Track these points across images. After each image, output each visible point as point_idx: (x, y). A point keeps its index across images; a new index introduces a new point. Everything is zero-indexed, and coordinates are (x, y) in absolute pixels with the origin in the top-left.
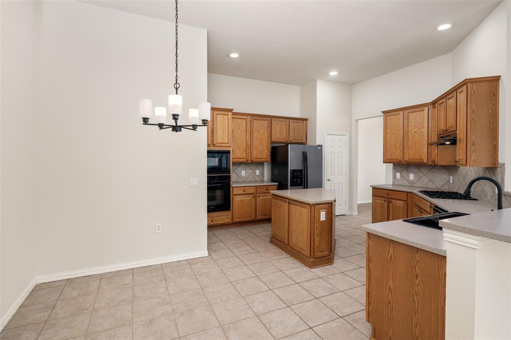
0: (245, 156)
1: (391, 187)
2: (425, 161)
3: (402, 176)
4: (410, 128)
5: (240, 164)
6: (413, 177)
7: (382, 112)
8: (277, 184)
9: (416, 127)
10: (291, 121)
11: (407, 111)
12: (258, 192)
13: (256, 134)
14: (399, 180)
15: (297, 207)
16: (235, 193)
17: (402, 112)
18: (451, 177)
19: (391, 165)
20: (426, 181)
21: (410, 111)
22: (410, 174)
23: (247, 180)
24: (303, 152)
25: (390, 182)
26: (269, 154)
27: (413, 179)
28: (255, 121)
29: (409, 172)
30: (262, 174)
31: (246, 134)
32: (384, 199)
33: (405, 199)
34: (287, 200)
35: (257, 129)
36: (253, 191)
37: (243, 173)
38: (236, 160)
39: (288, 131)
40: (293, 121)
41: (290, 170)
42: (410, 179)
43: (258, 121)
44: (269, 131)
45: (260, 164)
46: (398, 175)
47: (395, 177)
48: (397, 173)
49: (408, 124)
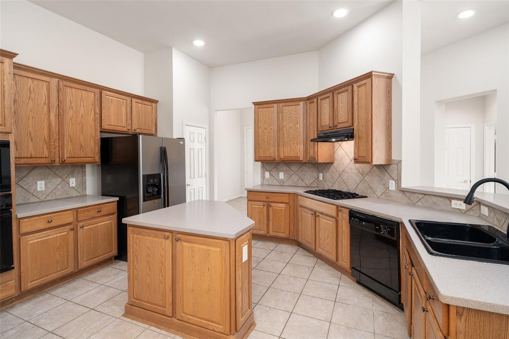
0: (46, 153)
1: (259, 188)
2: (301, 159)
3: (271, 175)
4: (285, 123)
5: (34, 167)
6: (283, 175)
7: (253, 103)
8: (117, 199)
9: (291, 122)
10: (134, 100)
11: (281, 104)
12: (80, 220)
13: (70, 113)
14: (268, 180)
15: (196, 246)
16: (24, 230)
17: (275, 105)
18: (321, 175)
19: (260, 163)
20: (296, 180)
21: (284, 104)
22: (280, 173)
23: (49, 198)
24: (161, 148)
25: (258, 181)
26: (97, 149)
27: (283, 178)
28: (68, 90)
29: (278, 171)
30: (82, 185)
31: (49, 111)
32: (262, 203)
33: (287, 201)
34: (170, 234)
35: (73, 105)
36: (69, 218)
37: (41, 185)
38: (22, 161)
39: (129, 115)
40: (138, 101)
41: (143, 175)
42: (280, 178)
43: (74, 90)
44: (98, 111)
45: (77, 167)
46: (267, 174)
47: (263, 177)
48: (266, 172)
49: (282, 119)
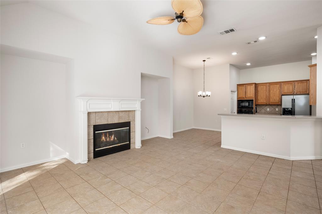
10: (296, 82)
13: (271, 91)
24: (292, 99)
37: (268, 109)
41: (283, 108)
43: (273, 85)
44: (280, 89)
